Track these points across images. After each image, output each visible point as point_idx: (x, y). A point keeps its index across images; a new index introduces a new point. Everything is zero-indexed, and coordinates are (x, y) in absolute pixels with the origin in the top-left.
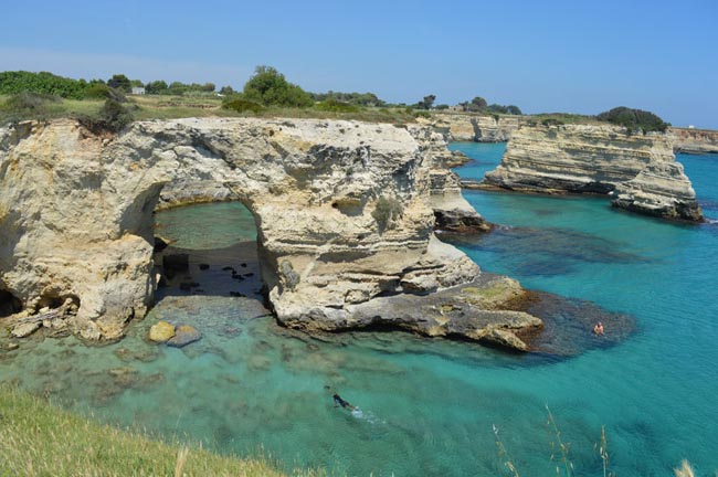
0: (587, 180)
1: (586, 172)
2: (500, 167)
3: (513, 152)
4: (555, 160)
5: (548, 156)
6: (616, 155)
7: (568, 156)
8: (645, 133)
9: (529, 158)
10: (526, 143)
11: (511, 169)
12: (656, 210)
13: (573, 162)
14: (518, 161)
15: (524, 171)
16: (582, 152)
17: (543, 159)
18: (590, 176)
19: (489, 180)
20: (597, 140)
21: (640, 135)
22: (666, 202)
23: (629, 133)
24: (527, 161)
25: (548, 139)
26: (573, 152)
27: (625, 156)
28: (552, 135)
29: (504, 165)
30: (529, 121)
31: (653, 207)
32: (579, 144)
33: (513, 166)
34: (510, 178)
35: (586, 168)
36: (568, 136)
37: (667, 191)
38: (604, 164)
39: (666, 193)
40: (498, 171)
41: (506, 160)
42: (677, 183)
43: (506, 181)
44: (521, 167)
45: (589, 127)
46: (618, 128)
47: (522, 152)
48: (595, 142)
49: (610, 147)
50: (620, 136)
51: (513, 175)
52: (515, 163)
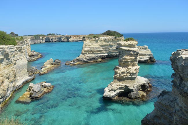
0: (106, 54)
1: (106, 52)
2: (81, 55)
3: (86, 49)
4: (98, 50)
5: (97, 49)
6: (113, 45)
7: (101, 47)
8: (119, 37)
9: (91, 50)
10: (89, 45)
11: (86, 55)
12: (145, 61)
13: (103, 49)
14: (88, 52)
15: (90, 55)
16: (105, 46)
17: (95, 50)
18: (107, 53)
19: (78, 60)
20: (109, 41)
21: (118, 38)
22: (146, 58)
23: (116, 38)
24: (91, 51)
25: (95, 43)
26: (102, 46)
27: (115, 45)
28: (97, 41)
29: (83, 54)
30: (89, 38)
31: (143, 60)
32: (104, 43)
33: (86, 54)
34: (86, 58)
35: (106, 51)
36: (101, 41)
37: (145, 54)
38: (110, 48)
39: (145, 55)
40: (81, 56)
41: (83, 52)
42: (147, 51)
43: (85, 59)
44: (89, 54)
45: (105, 37)
46: (113, 37)
47: (89, 49)
48: (108, 42)
49: (112, 43)
50: (114, 39)
51: (87, 57)
52: (87, 53)
